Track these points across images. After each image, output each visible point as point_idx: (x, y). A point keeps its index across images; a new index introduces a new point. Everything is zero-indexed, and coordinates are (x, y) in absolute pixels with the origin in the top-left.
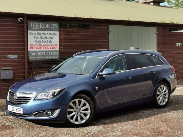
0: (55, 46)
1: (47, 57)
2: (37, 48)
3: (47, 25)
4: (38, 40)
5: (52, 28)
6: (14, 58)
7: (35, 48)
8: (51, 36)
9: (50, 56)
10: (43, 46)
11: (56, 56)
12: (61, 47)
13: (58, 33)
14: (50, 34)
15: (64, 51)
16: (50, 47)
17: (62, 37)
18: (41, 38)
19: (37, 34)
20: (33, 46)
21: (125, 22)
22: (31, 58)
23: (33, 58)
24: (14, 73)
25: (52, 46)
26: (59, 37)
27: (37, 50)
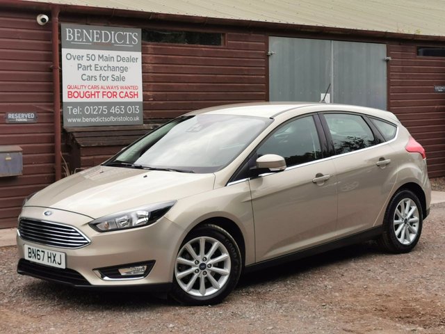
0: (133, 91)
1: (112, 118)
2: (85, 94)
3: (112, 34)
4: (88, 73)
5: (125, 43)
6: (25, 120)
7: (79, 94)
8: (121, 64)
9: (120, 115)
10: (101, 90)
11: (133, 115)
12: (148, 93)
13: (138, 55)
14: (119, 58)
15: (154, 102)
16: (118, 92)
17: (150, 66)
18: (96, 67)
19: (85, 58)
20: (76, 90)
21: (308, 30)
22: (69, 120)
23: (74, 120)
24: (25, 162)
25: (125, 91)
26: (143, 67)
27: (85, 100)
